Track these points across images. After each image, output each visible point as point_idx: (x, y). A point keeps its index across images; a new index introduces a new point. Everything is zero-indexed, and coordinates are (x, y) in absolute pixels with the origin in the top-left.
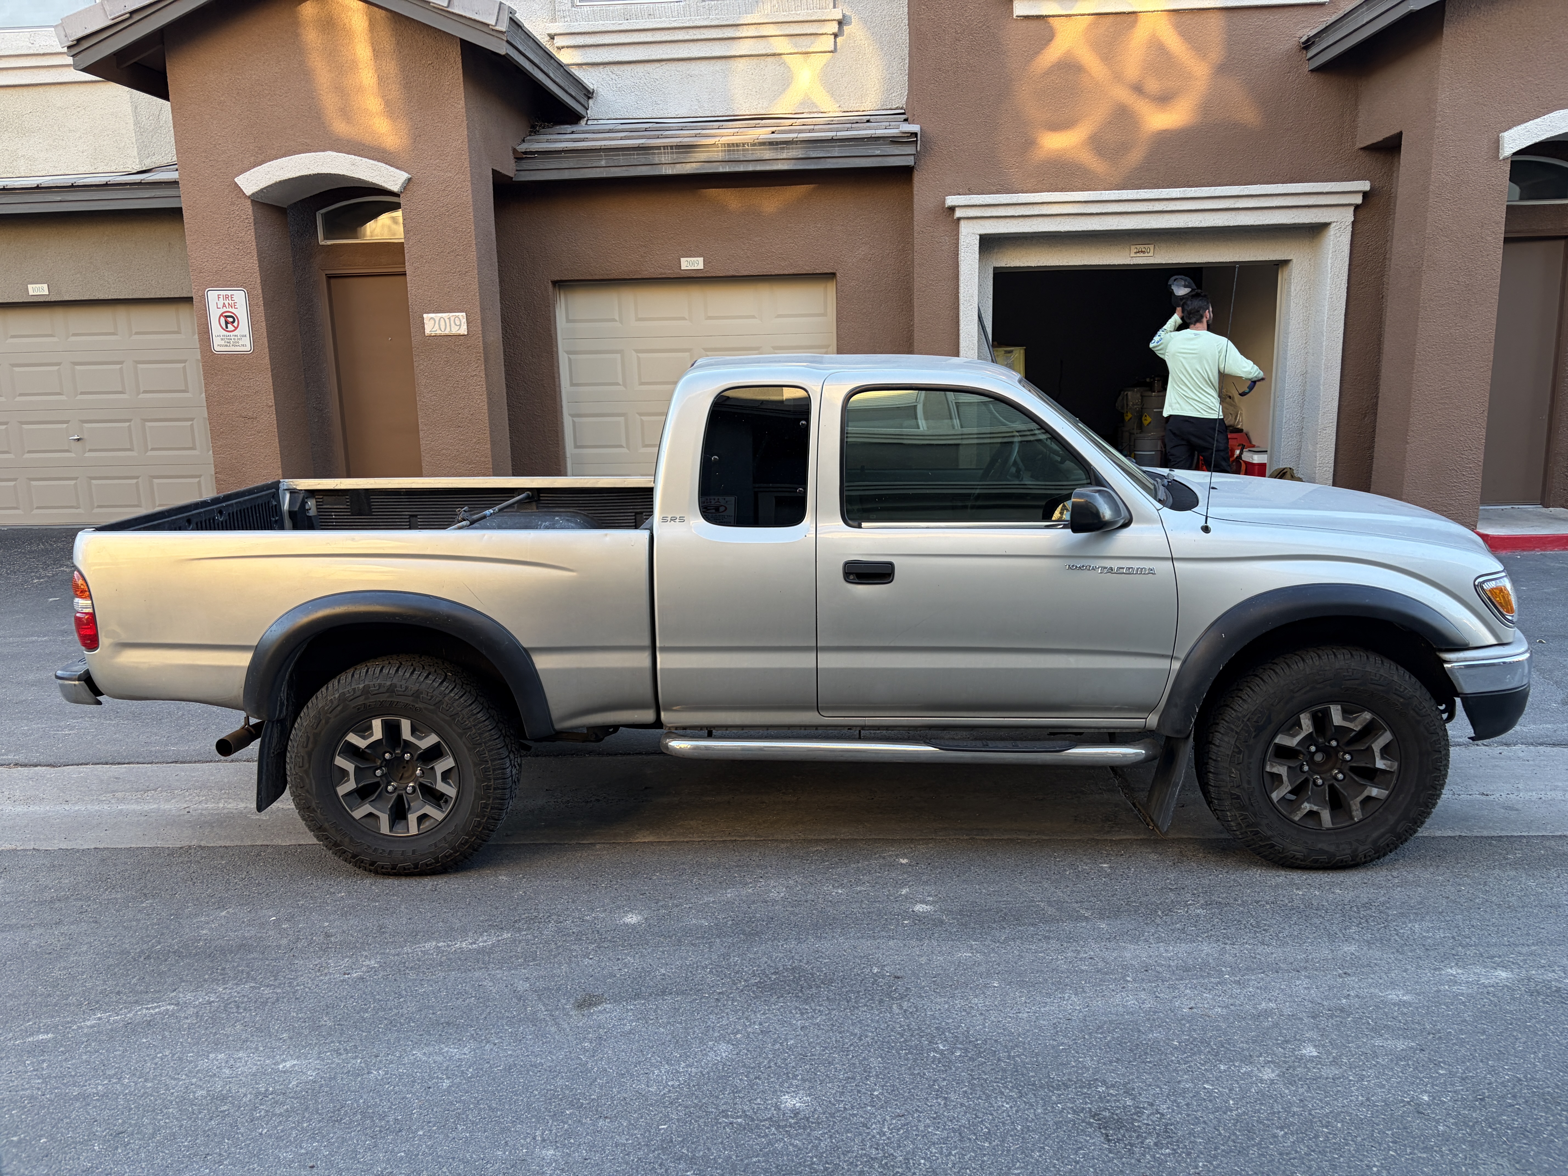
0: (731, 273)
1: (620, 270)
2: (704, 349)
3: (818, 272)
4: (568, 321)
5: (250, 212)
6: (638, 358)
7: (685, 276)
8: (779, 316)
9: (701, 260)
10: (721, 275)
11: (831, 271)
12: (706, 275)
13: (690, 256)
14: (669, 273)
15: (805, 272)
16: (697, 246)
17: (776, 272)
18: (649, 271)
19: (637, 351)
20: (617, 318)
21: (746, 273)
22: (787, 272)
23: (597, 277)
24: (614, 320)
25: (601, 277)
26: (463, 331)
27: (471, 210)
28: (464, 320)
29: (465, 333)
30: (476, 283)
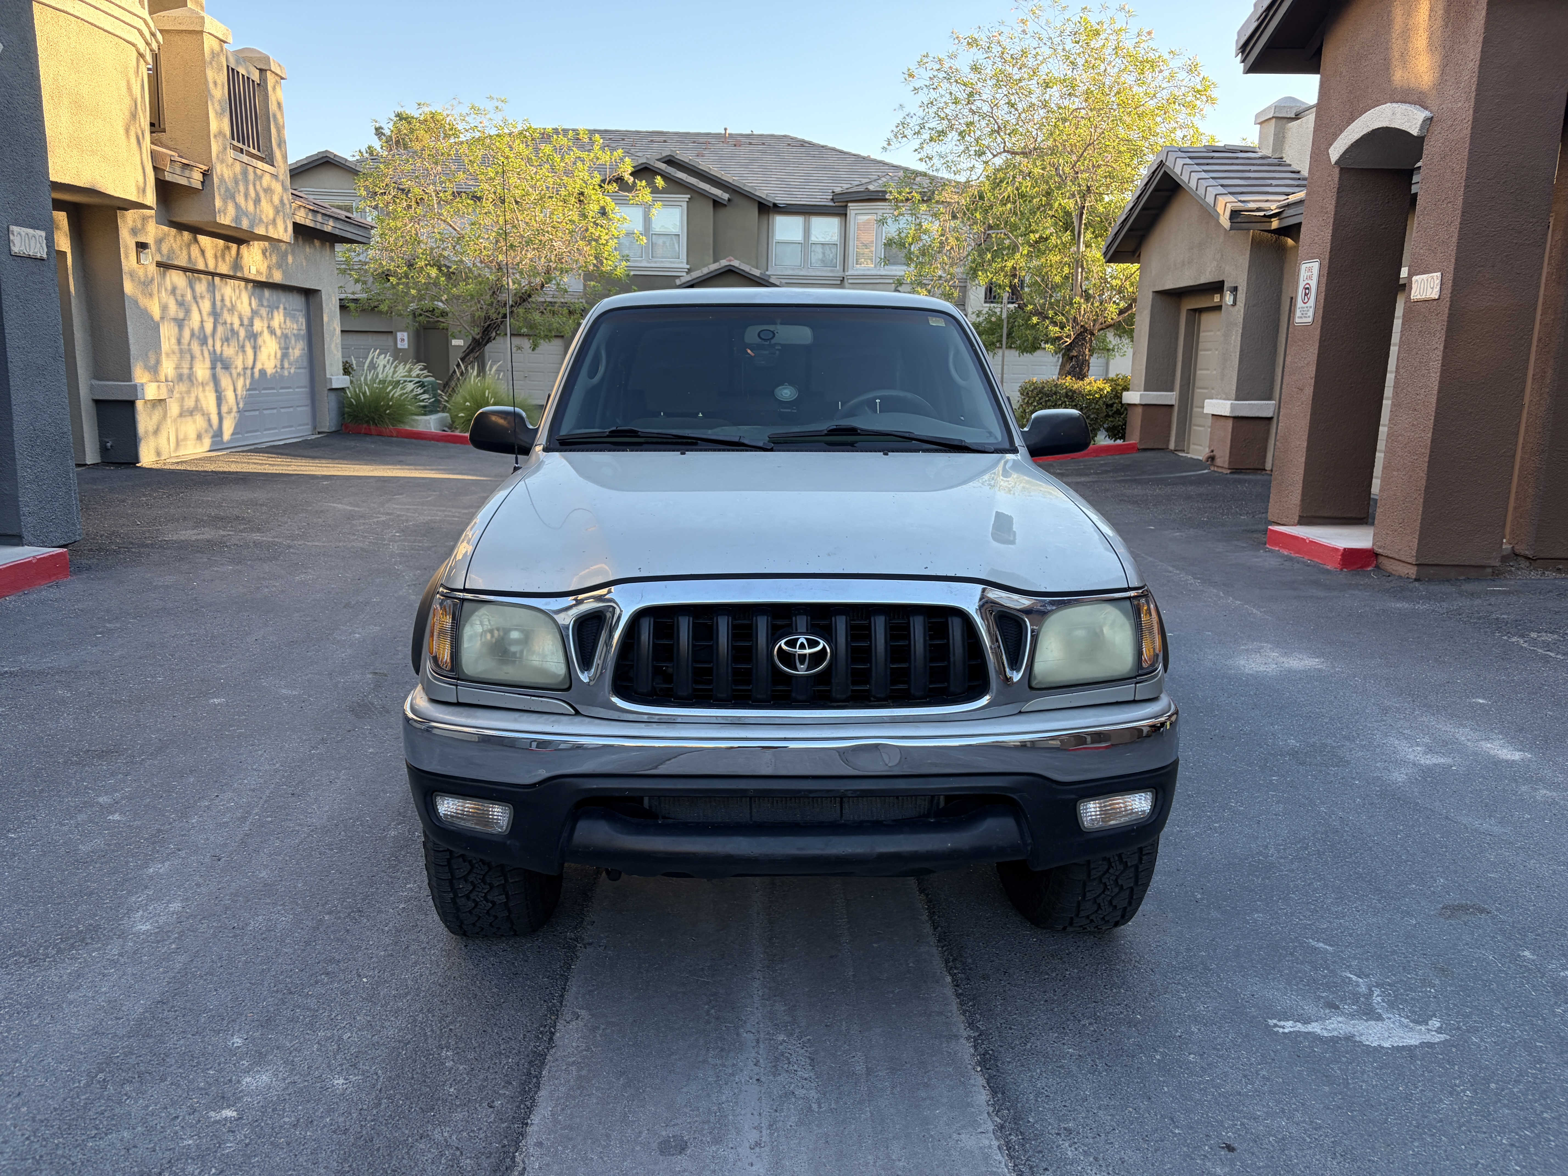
5: (1336, 179)
26: (1435, 295)
27: (1468, 145)
28: (1438, 281)
29: (1437, 297)
30: (1456, 235)
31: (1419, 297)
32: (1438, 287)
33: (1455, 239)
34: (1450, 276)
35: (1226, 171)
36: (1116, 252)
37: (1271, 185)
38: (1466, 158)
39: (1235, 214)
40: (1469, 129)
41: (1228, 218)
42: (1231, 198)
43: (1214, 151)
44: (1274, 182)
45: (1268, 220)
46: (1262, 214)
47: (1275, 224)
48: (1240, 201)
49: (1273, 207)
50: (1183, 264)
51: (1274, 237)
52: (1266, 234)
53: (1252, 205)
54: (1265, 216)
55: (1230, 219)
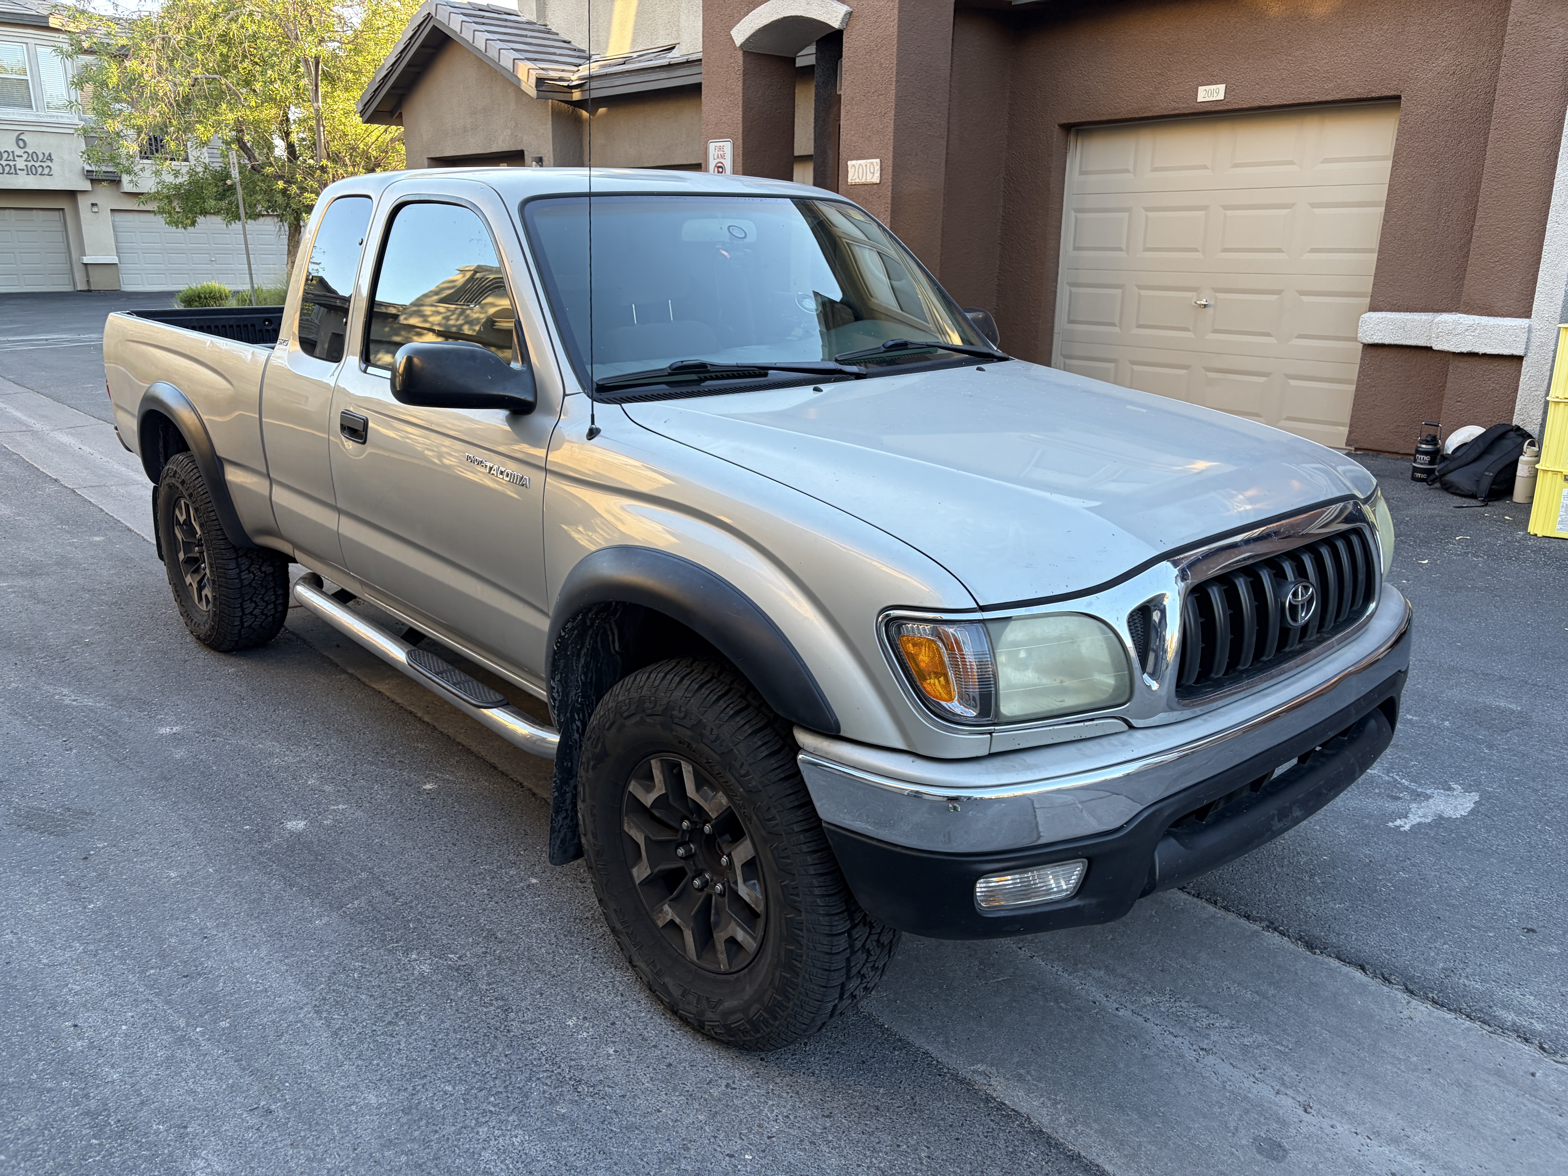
0: (1256, 104)
1: (1129, 108)
2: (1223, 206)
3: (1374, 95)
4: (1082, 173)
5: (741, 62)
6: (1147, 216)
7: (1202, 110)
8: (1326, 161)
9: (1222, 87)
10: (1245, 106)
11: (1393, 93)
12: (1226, 107)
13: (1211, 84)
14: (1183, 107)
15: (1355, 96)
16: (1222, 70)
17: (1317, 98)
18: (1162, 106)
19: (1148, 209)
20: (1131, 169)
21: (1276, 102)
22: (1330, 98)
23: (1104, 118)
24: (1127, 171)
25: (1109, 118)
26: (876, 179)
27: (895, 42)
28: (878, 167)
29: (878, 182)
30: (892, 126)
31: (857, 181)
32: (879, 172)
33: (891, 129)
34: (890, 163)
35: (505, 34)
36: (376, 111)
37: (554, 54)
38: (895, 54)
39: (540, 81)
40: (896, 27)
41: (534, 86)
42: (530, 65)
43: (480, 10)
44: (558, 51)
45: (569, 90)
46: (565, 84)
47: (577, 95)
48: (543, 69)
49: (574, 77)
50: (465, 130)
51: (571, 108)
52: (563, 104)
53: (553, 74)
54: (568, 87)
55: (536, 86)
